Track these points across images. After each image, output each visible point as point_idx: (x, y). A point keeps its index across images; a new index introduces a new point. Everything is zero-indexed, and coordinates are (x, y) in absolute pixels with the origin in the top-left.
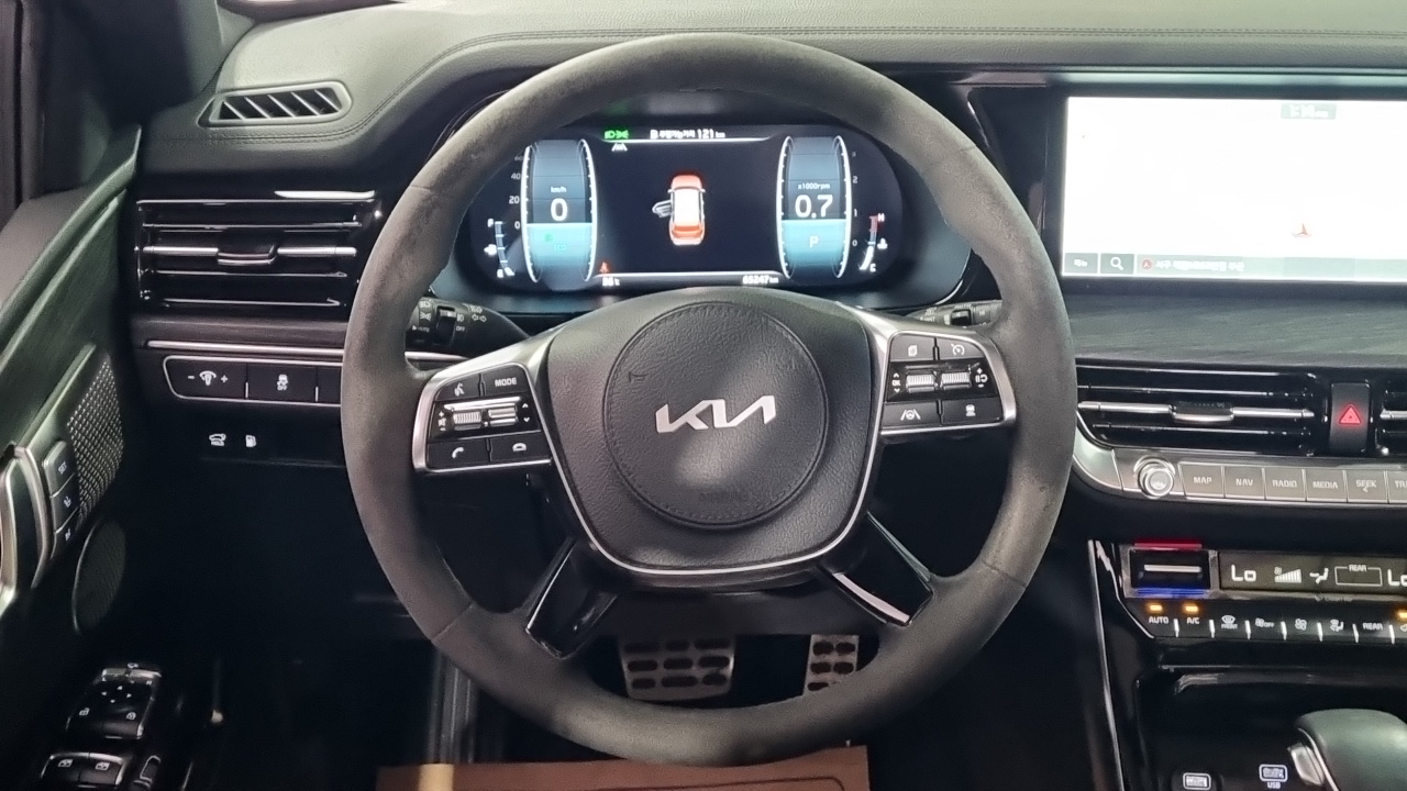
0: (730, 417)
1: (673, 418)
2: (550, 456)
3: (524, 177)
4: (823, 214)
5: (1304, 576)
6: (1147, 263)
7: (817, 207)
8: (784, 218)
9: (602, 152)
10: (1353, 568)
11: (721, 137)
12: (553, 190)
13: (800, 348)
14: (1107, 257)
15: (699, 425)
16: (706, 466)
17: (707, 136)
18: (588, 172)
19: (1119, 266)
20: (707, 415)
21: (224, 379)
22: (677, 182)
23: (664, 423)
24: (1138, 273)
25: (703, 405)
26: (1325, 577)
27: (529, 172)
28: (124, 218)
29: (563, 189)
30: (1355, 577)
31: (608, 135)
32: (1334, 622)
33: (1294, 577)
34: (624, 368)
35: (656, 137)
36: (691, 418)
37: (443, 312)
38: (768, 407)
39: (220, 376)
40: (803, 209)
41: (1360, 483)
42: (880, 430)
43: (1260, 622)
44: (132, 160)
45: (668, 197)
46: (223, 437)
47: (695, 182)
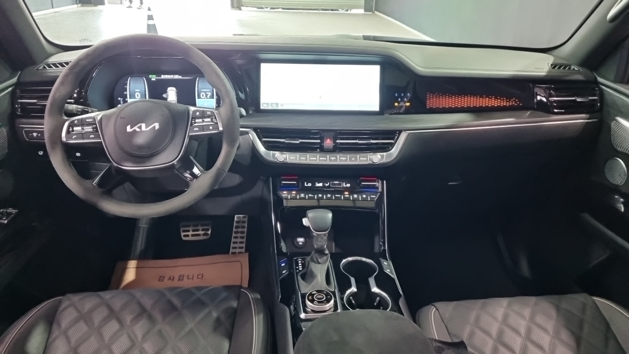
0: (146, 128)
1: (131, 128)
2: (101, 139)
3: (128, 87)
4: (208, 97)
5: (323, 184)
6: (282, 105)
7: (207, 95)
8: (198, 98)
9: (149, 80)
10: (335, 182)
11: (180, 77)
12: (136, 90)
13: (167, 111)
14: (272, 104)
15: (138, 130)
16: (140, 140)
17: (177, 77)
18: (145, 86)
19: (275, 106)
20: (140, 127)
21: (39, 135)
22: (169, 89)
23: (129, 129)
24: (280, 108)
25: (139, 125)
26: (328, 184)
27: (129, 85)
28: (13, 93)
29: (138, 90)
30: (336, 184)
31: (150, 76)
32: (329, 195)
33: (321, 185)
34: (120, 116)
35: (163, 77)
36: (136, 128)
37: (84, 109)
38: (157, 126)
39: (38, 134)
40: (203, 96)
41: (332, 158)
42: (189, 133)
43: (310, 195)
44: (16, 78)
45: (167, 92)
46: (42, 152)
47: (174, 89)
